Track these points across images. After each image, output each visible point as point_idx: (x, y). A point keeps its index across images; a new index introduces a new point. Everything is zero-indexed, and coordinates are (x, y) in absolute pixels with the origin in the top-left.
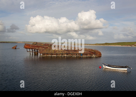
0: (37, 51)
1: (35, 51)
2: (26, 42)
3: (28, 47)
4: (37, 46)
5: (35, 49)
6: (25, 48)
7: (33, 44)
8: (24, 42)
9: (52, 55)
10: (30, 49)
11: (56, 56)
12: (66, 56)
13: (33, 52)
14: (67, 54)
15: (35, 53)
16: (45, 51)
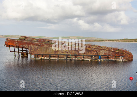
0: (26, 51)
1: (22, 50)
2: (9, 36)
3: (11, 44)
4: (26, 43)
5: (22, 48)
6: (7, 46)
7: (19, 39)
8: (5, 36)
9: (51, 57)
10: (14, 47)
11: (56, 58)
12: (74, 59)
13: (19, 52)
14: (76, 56)
15: (22, 54)
16: (39, 51)
